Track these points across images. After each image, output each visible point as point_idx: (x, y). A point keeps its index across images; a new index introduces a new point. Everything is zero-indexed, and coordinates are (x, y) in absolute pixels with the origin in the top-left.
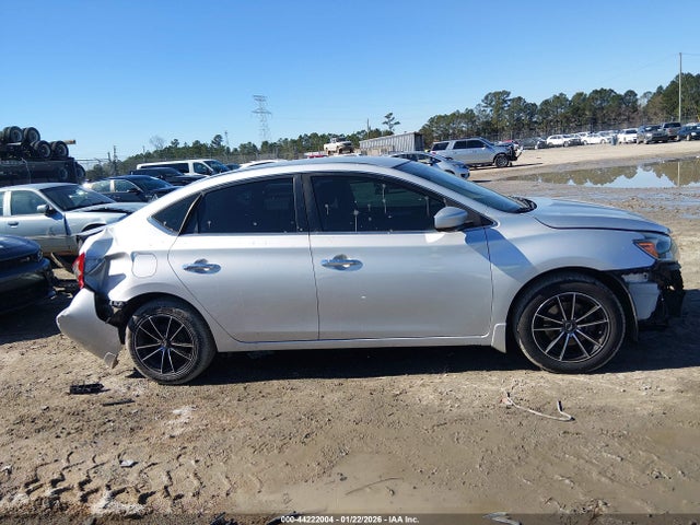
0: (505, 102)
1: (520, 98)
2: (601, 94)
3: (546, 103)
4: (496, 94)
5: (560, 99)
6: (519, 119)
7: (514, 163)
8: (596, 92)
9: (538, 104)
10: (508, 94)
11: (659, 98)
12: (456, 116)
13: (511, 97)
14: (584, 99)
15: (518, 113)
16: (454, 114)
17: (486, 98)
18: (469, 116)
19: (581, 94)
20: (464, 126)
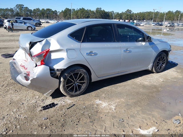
0: (23, 8)
1: (27, 7)
2: (49, 10)
3: (34, 10)
4: (20, 5)
5: (38, 9)
6: (27, 13)
7: (41, 26)
8: (47, 9)
9: (32, 10)
10: (23, 6)
11: (62, 13)
12: (7, 10)
13: (24, 7)
14: (45, 11)
15: (27, 12)
16: (6, 9)
17: (17, 5)
18: (11, 10)
19: (44, 9)
20: (10, 13)
